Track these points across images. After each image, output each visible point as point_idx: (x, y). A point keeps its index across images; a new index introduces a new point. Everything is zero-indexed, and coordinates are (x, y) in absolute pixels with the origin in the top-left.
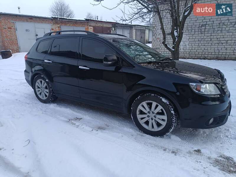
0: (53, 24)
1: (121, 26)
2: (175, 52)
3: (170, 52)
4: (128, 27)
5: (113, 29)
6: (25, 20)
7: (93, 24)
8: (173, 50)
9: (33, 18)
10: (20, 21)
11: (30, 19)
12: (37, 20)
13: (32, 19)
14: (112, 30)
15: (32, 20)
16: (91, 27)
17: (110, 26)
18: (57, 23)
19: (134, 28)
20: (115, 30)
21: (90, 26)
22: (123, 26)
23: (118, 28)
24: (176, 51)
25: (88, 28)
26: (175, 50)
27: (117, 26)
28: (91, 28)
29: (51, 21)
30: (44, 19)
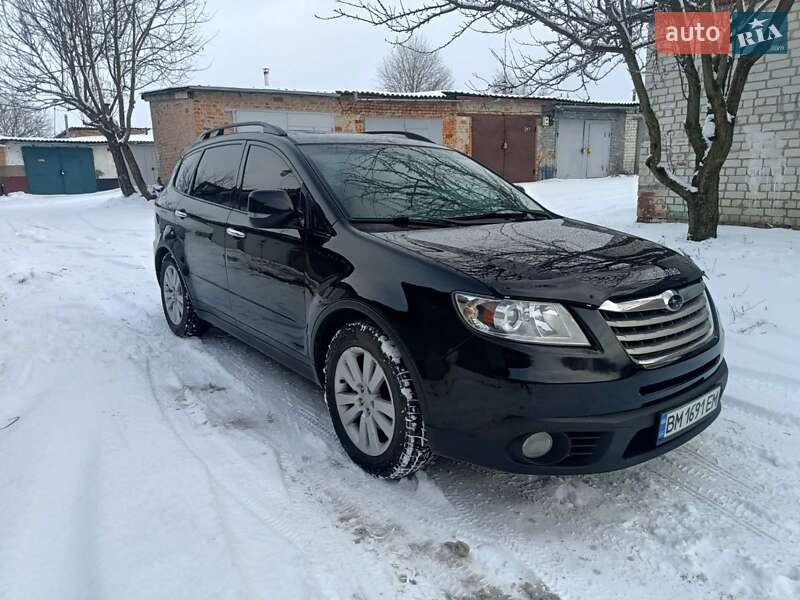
0: (342, 113)
1: (578, 111)
2: (701, 199)
3: (680, 200)
4: (607, 111)
5: (546, 121)
6: (262, 103)
7: (473, 108)
8: (694, 190)
9: (283, 97)
10: (249, 107)
11: (276, 100)
12: (295, 102)
13: (281, 100)
14: (541, 124)
15: (280, 104)
16: (464, 118)
17: (537, 110)
18: (353, 109)
19: (629, 117)
20: (551, 123)
21: (459, 115)
22: (583, 110)
23: (565, 118)
24: (706, 193)
25: (453, 122)
26: (702, 191)
27: (559, 111)
28: (463, 122)
29: (334, 105)
30: (316, 99)
